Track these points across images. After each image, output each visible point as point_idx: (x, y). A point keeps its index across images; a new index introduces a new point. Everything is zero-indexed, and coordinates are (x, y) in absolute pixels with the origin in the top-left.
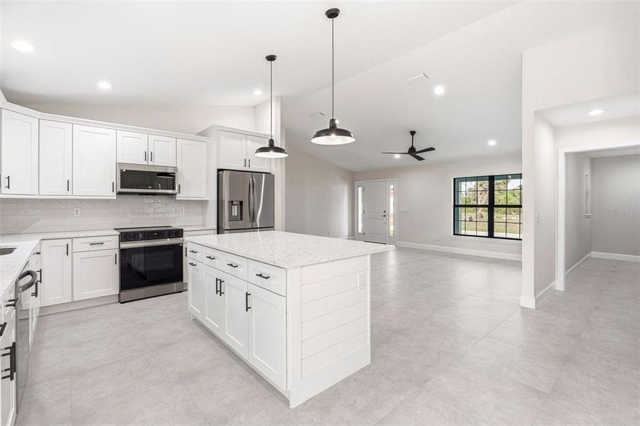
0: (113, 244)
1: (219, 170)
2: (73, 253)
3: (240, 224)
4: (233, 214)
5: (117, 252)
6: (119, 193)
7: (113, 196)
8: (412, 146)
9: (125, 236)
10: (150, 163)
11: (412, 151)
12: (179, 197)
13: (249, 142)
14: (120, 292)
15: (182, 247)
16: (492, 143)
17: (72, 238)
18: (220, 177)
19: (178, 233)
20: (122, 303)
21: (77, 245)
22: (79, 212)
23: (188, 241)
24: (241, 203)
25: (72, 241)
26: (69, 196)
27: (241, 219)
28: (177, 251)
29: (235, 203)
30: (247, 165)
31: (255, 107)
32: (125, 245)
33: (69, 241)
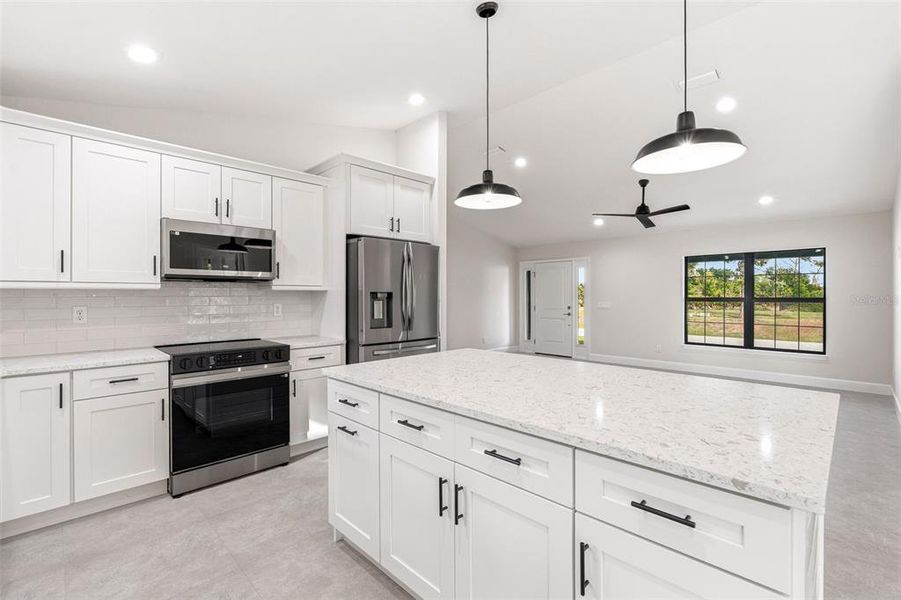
0: (156, 381)
1: (349, 237)
2: (72, 401)
3: (387, 334)
4: (376, 317)
5: (165, 395)
6: (168, 278)
7: (155, 283)
8: (643, 204)
9: (182, 363)
10: (225, 221)
11: (643, 212)
12: (277, 284)
13: (398, 188)
14: (171, 474)
15: (288, 378)
16: (766, 200)
17: (71, 372)
18: (351, 248)
19: (280, 353)
20: (174, 497)
21: (83, 385)
22: (84, 314)
23: (298, 369)
24: (390, 295)
25: (72, 377)
26: (64, 282)
27: (390, 325)
28: (279, 388)
29: (379, 295)
30: (396, 228)
31: (396, 131)
32: (181, 382)
33: (64, 379)
